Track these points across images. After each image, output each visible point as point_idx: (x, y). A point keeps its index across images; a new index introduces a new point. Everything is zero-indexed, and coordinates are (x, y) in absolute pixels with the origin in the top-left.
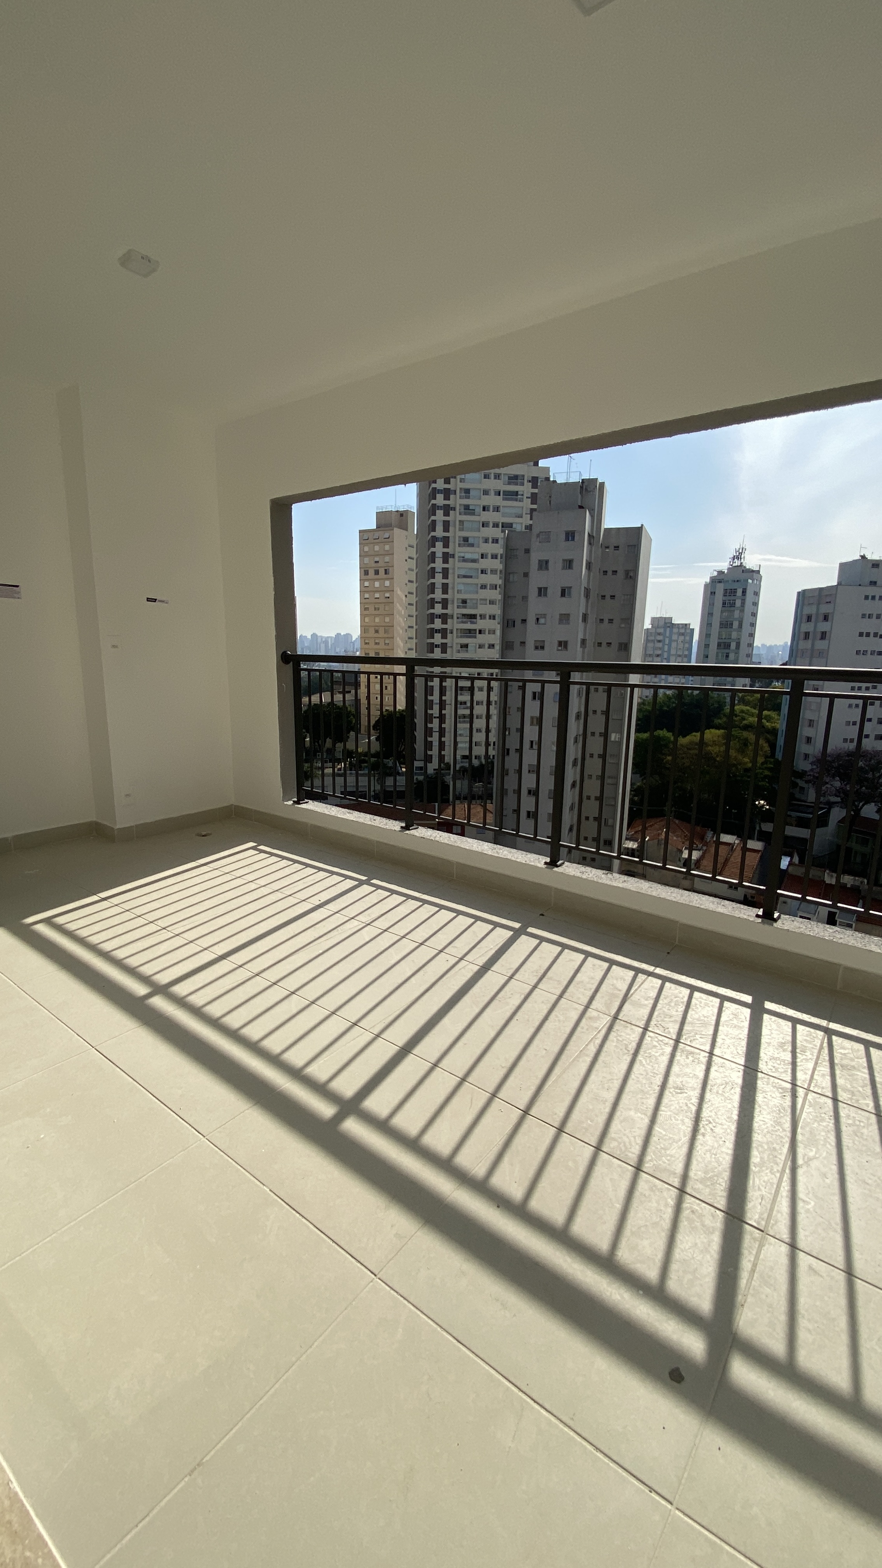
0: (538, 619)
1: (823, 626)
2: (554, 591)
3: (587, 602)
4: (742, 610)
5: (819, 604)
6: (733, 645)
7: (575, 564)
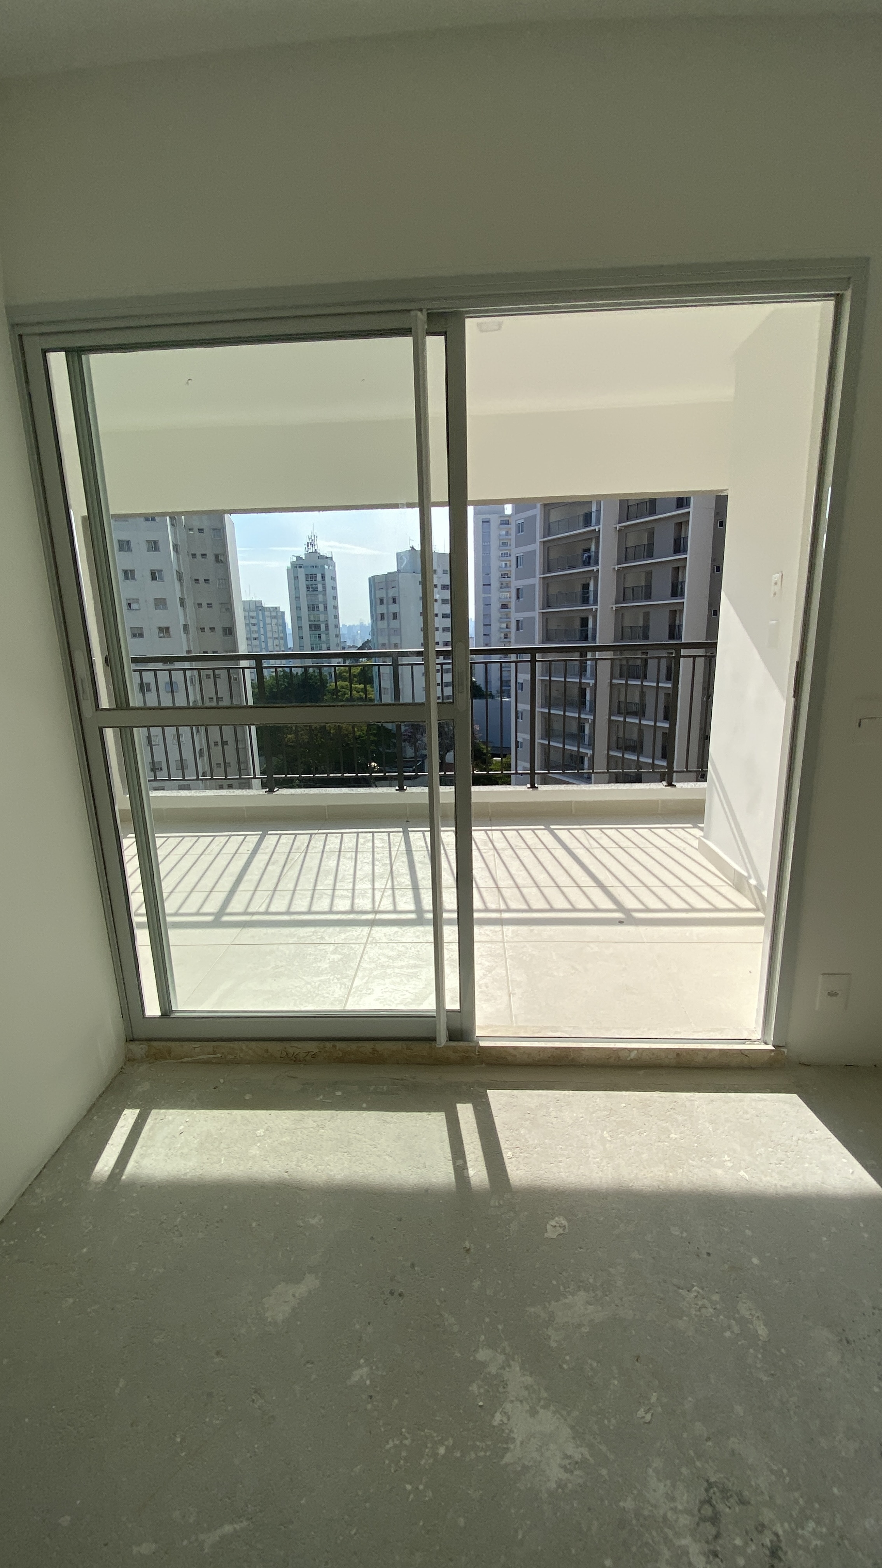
0: (129, 604)
1: (393, 608)
2: (143, 575)
3: (182, 585)
4: (325, 595)
5: (387, 589)
6: (323, 627)
7: (161, 546)
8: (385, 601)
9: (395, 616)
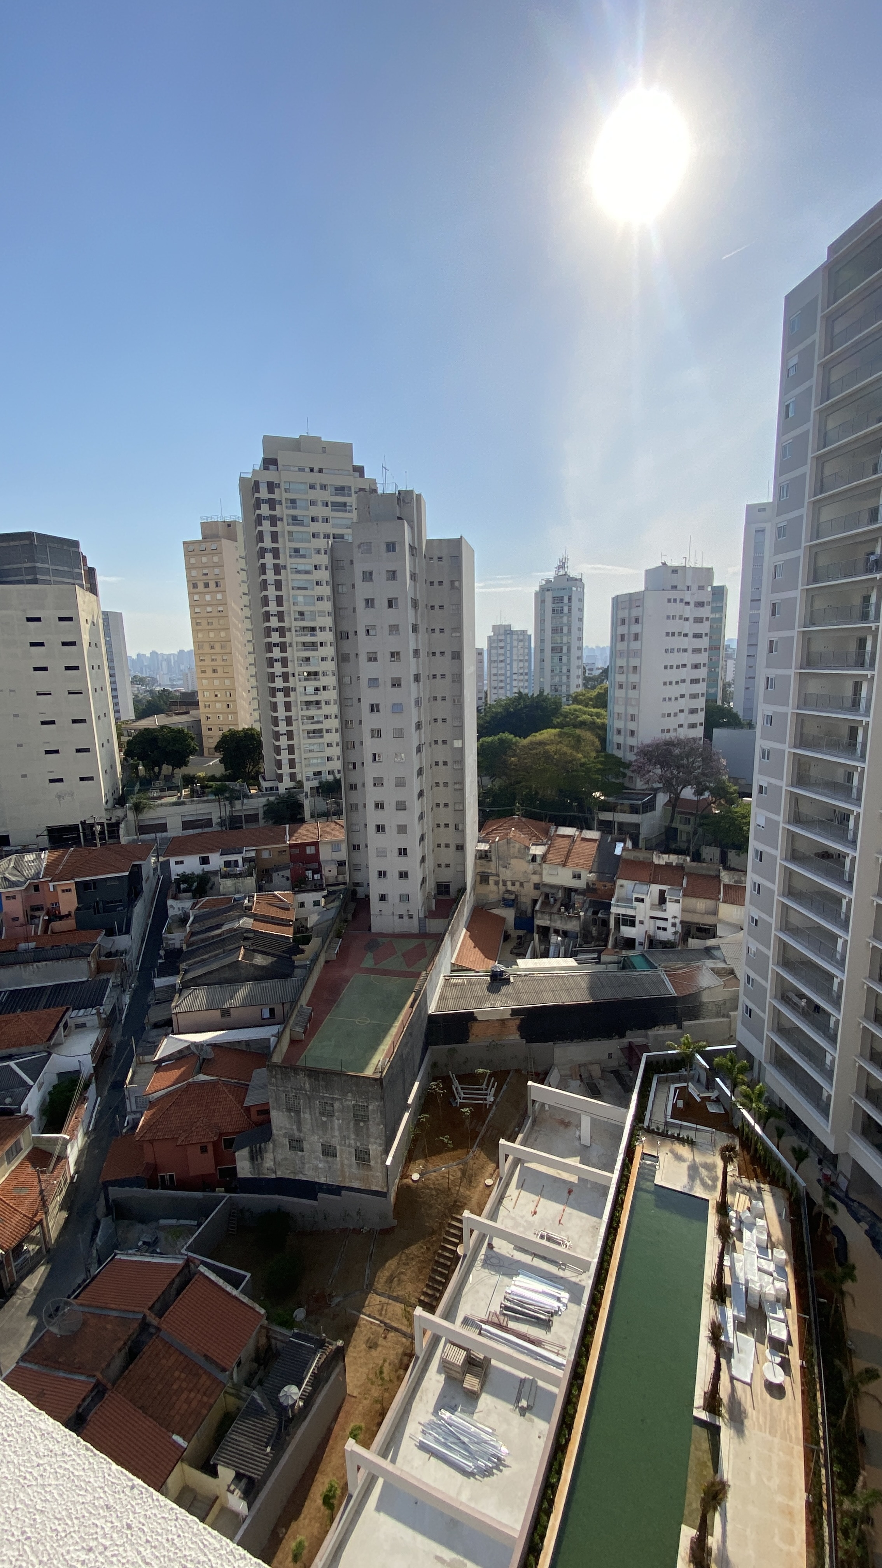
0: (368, 631)
1: (636, 629)
2: (381, 603)
3: (416, 613)
4: (570, 616)
5: (631, 608)
7: (398, 575)
8: (627, 621)
9: (636, 637)
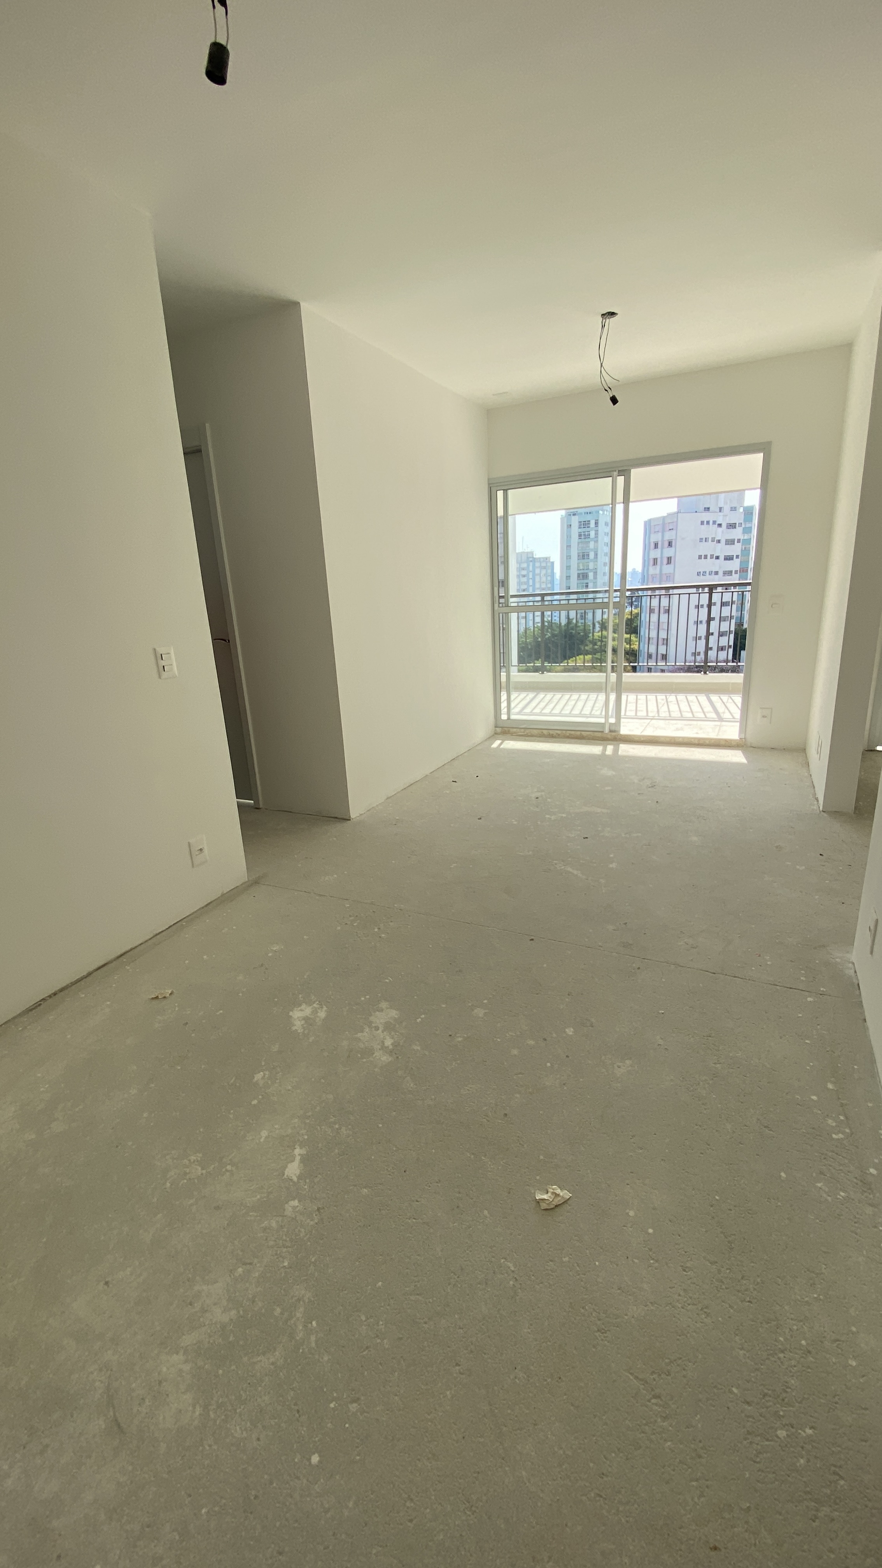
1: (669, 552)
4: (596, 542)
5: (663, 532)
6: (591, 575)
8: (659, 546)
9: (669, 560)
